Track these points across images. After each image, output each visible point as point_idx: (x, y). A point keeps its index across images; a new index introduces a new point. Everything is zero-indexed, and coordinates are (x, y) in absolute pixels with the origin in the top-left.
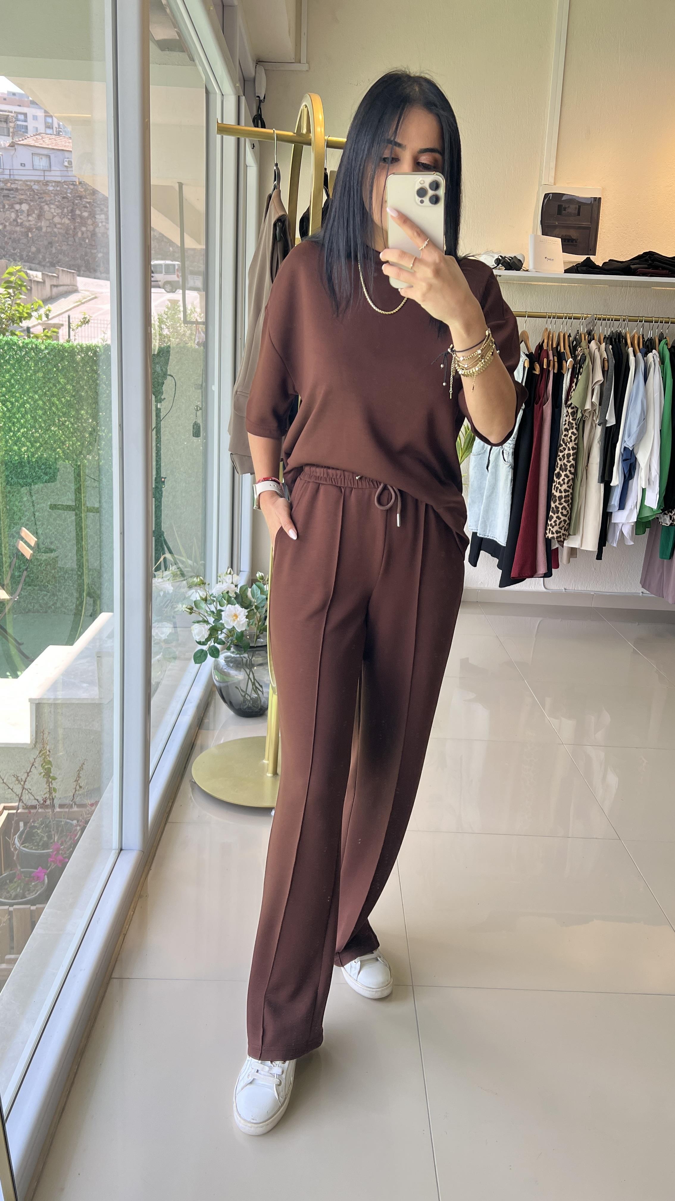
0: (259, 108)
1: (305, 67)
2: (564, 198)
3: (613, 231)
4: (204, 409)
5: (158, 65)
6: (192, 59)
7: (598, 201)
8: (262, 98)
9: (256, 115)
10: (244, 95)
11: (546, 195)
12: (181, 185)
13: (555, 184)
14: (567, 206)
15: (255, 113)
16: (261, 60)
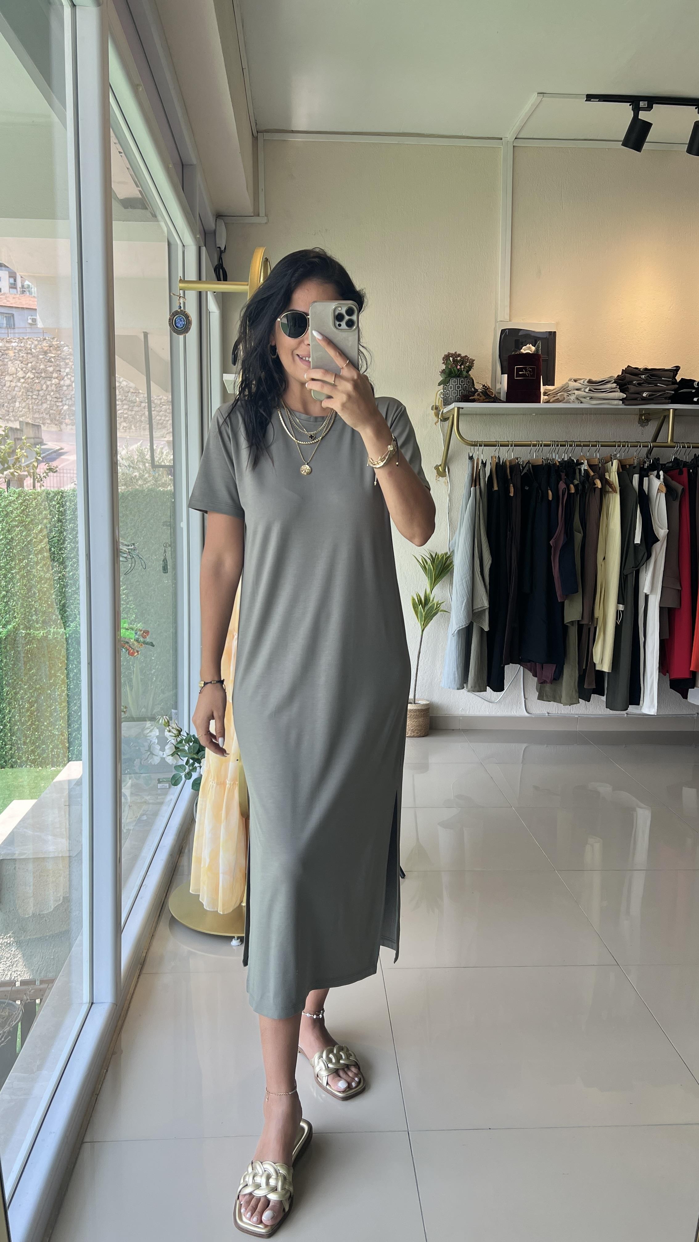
0: (220, 259)
1: (264, 220)
2: (520, 333)
3: (570, 362)
4: (173, 544)
5: (122, 222)
6: (154, 216)
7: (553, 335)
8: (223, 249)
9: (217, 265)
10: (205, 246)
11: (503, 331)
12: (146, 335)
13: (511, 320)
14: (524, 340)
15: (216, 263)
16: (220, 215)
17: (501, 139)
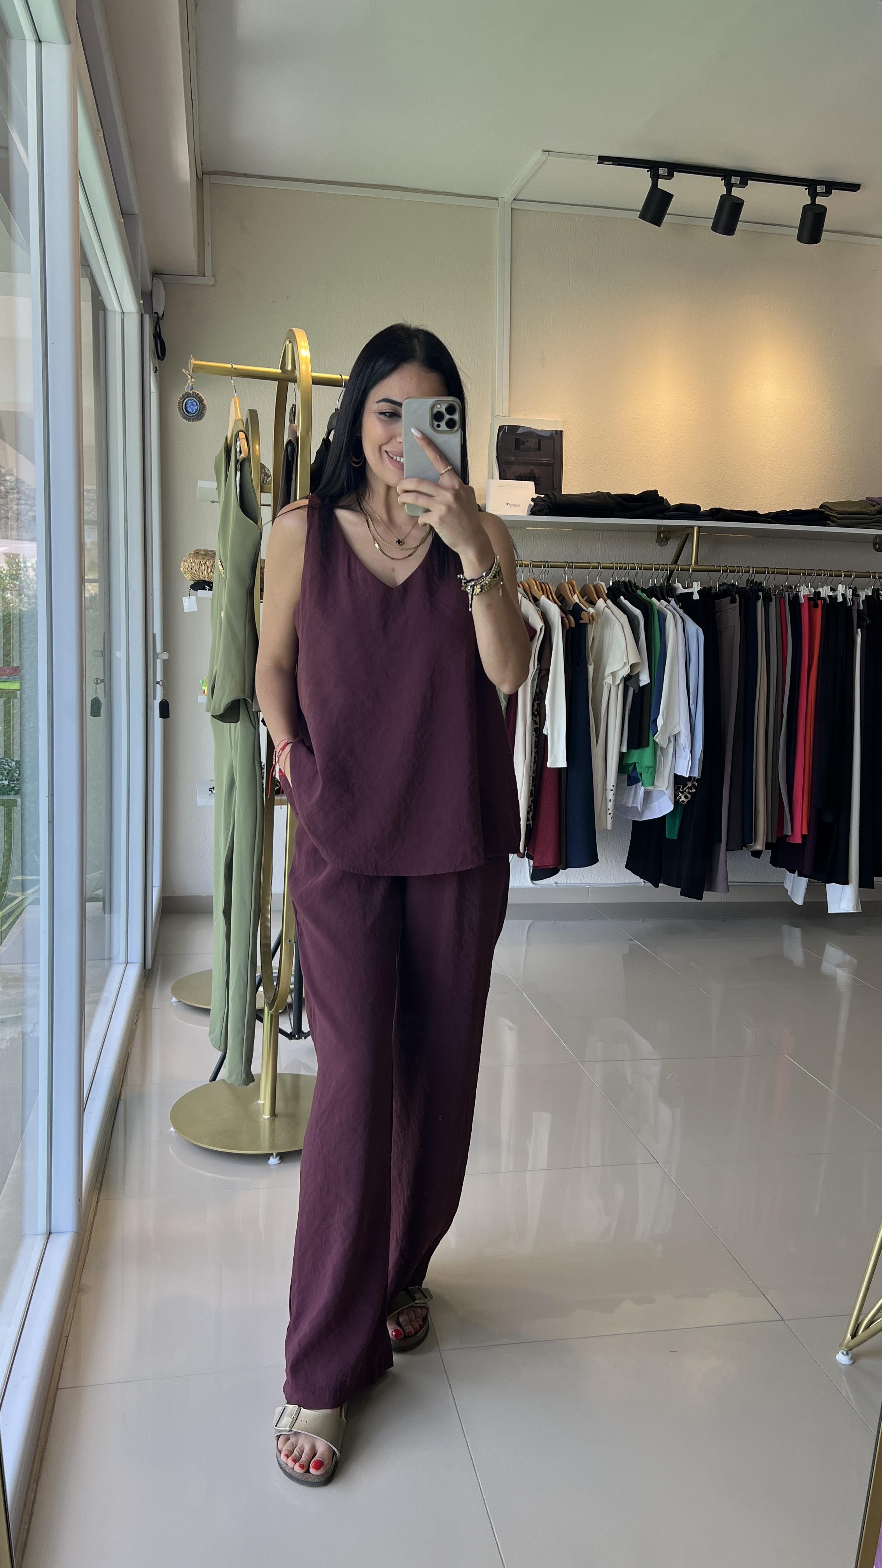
0: (159, 328)
1: (211, 281)
2: (517, 432)
3: (579, 467)
4: (107, 680)
7: (558, 436)
8: (160, 314)
9: (157, 337)
10: (146, 313)
11: (501, 428)
13: (510, 416)
14: (525, 440)
15: (156, 335)
16: (157, 272)
17: (497, 199)
